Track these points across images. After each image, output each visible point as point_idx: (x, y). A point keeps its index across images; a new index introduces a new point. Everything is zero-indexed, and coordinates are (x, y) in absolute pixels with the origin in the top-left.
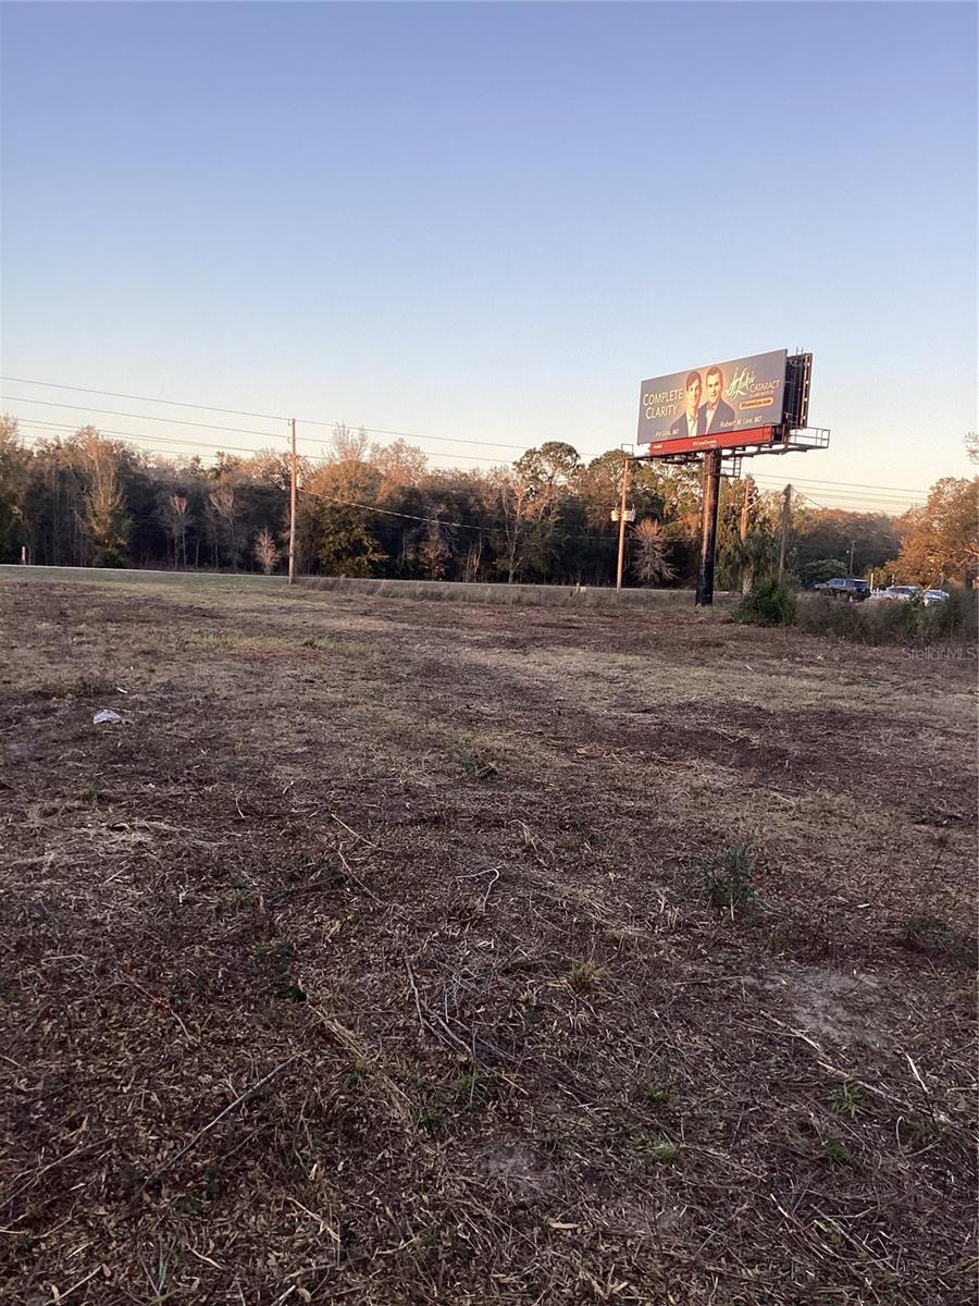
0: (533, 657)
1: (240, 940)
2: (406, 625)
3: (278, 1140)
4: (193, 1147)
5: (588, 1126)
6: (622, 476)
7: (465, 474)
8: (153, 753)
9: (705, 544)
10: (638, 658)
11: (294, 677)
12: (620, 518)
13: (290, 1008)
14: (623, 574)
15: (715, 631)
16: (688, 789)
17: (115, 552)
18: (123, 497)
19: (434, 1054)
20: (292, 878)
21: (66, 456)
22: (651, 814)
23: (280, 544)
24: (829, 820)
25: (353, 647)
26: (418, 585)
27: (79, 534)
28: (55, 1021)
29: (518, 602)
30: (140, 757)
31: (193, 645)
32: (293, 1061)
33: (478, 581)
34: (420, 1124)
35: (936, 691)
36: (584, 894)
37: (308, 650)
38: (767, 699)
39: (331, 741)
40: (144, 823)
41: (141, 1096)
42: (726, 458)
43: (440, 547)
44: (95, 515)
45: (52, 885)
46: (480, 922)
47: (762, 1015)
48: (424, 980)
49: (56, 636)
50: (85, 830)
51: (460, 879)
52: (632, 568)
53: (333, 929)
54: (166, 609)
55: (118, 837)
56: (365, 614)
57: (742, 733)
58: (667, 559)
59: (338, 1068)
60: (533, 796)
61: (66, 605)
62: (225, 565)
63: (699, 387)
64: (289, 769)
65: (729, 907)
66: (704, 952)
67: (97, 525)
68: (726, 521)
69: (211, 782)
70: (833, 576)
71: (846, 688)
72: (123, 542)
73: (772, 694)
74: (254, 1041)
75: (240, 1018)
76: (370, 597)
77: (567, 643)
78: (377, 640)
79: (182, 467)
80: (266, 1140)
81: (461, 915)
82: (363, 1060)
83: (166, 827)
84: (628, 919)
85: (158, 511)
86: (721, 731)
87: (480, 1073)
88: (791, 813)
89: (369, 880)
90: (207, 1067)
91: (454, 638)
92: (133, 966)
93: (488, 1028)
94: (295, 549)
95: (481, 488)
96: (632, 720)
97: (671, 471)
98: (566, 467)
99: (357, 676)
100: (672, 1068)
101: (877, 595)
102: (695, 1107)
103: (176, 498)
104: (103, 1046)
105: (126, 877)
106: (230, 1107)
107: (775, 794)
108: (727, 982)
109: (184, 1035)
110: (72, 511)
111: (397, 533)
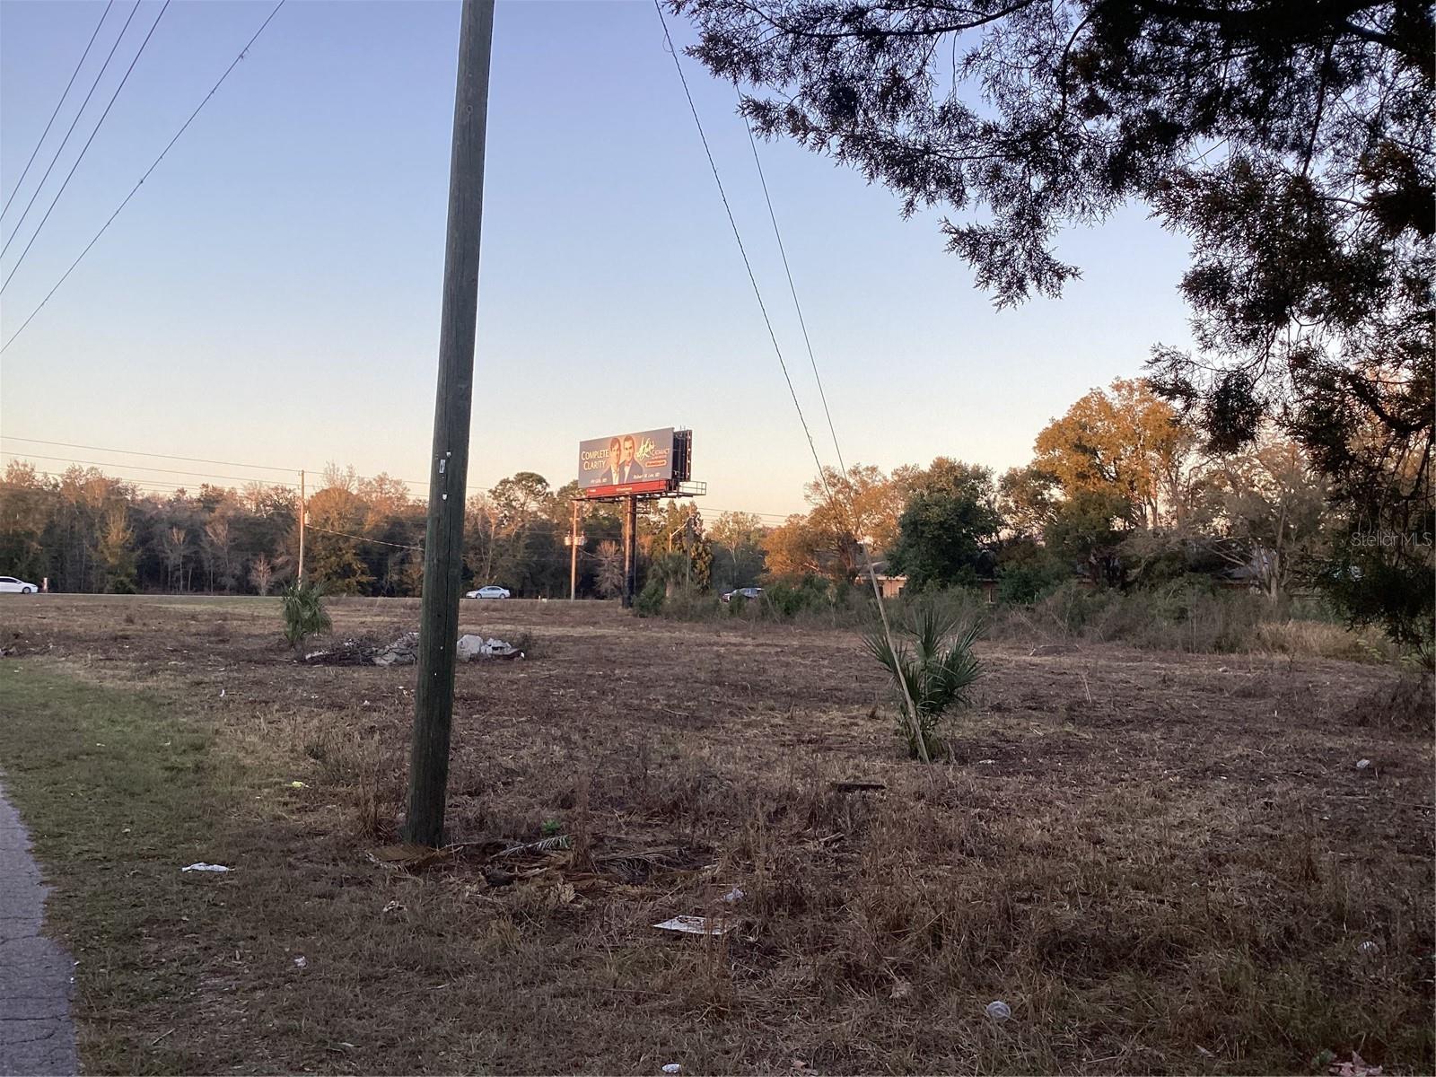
12: (572, 543)
18: (133, 533)
23: (274, 569)
27: (94, 565)
44: (108, 548)
62: (219, 589)
63: (619, 449)
67: (110, 556)
72: (133, 571)
79: (168, 499)
85: (159, 543)
110: (83, 544)
111: (383, 557)
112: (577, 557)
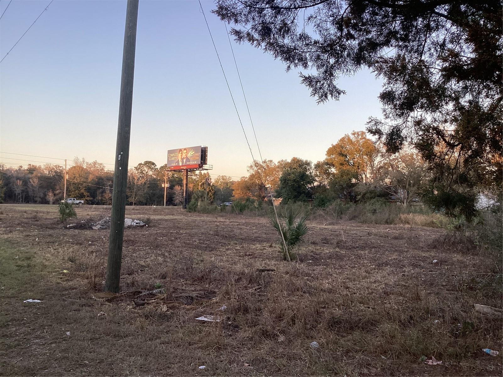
12: (165, 186)
23: (55, 195)
43: (110, 195)
52: (172, 200)
62: (35, 202)
63: (182, 153)
72: (3, 195)
79: (16, 169)
85: (12, 185)
98: (152, 169)
103: (18, 181)
111: (95, 191)
112: (166, 191)
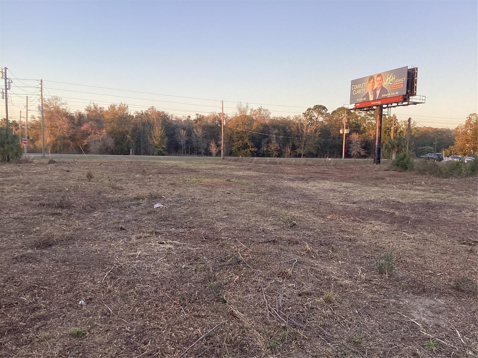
0: (310, 184)
1: (204, 282)
2: (264, 174)
3: (217, 351)
4: (186, 353)
5: (330, 350)
6: (344, 117)
7: (285, 118)
8: (174, 218)
9: (377, 141)
10: (351, 184)
11: (223, 192)
12: (343, 132)
13: (221, 306)
14: (345, 154)
15: (381, 174)
16: (370, 231)
17: (162, 150)
18: (164, 131)
19: (273, 323)
20: (222, 261)
21: (145, 117)
22: (355, 240)
23: (218, 146)
24: (426, 243)
25: (244, 181)
26: (268, 159)
27: (149, 144)
28: (140, 308)
29: (305, 164)
30: (170, 219)
31: (188, 181)
32: (222, 324)
33: (290, 157)
34: (268, 348)
35: (470, 195)
36: (329, 268)
37: (228, 182)
38: (402, 198)
39: (236, 214)
40: (171, 241)
41: (169, 334)
42: (385, 108)
43: (276, 145)
44: (155, 137)
45: (139, 262)
46: (289, 277)
47: (398, 313)
48: (269, 297)
49: (142, 179)
50: (151, 244)
51: (282, 262)
52: (348, 151)
53: (236, 279)
54: (179, 169)
55: (162, 246)
56: (249, 170)
57: (391, 211)
58: (363, 147)
59: (238, 327)
60: (310, 233)
61: (145, 168)
62: (199, 154)
63: (374, 82)
64: (221, 224)
65: (386, 274)
66: (376, 290)
67: (156, 140)
68: (385, 132)
69: (194, 227)
70: (428, 152)
71: (433, 194)
72: (164, 147)
73: (404, 196)
74: (208, 316)
75: (203, 308)
76: (251, 164)
77: (323, 179)
78: (253, 179)
79: (184, 119)
80: (212, 351)
81: (283, 275)
82: (247, 324)
83: (178, 243)
84: (346, 278)
85: (176, 135)
86: (384, 210)
87: (290, 330)
88: (411, 240)
89: (249, 262)
90: (192, 325)
91: (281, 178)
92: (167, 290)
93: (293, 315)
94: (223, 147)
95: (291, 123)
96: (348, 206)
97: (363, 114)
98: (323, 114)
99: (245, 191)
100: (363, 331)
101: (446, 159)
102: (372, 345)
103: (182, 130)
104: (156, 317)
105: (165, 260)
106: (199, 339)
107: (405, 233)
108: (385, 301)
109: (184, 314)
110: (147, 136)
111: (260, 140)
